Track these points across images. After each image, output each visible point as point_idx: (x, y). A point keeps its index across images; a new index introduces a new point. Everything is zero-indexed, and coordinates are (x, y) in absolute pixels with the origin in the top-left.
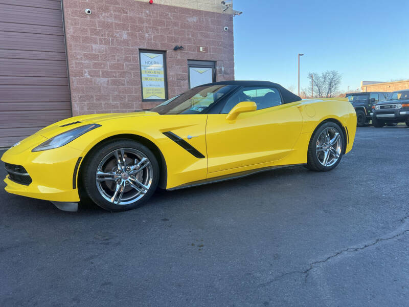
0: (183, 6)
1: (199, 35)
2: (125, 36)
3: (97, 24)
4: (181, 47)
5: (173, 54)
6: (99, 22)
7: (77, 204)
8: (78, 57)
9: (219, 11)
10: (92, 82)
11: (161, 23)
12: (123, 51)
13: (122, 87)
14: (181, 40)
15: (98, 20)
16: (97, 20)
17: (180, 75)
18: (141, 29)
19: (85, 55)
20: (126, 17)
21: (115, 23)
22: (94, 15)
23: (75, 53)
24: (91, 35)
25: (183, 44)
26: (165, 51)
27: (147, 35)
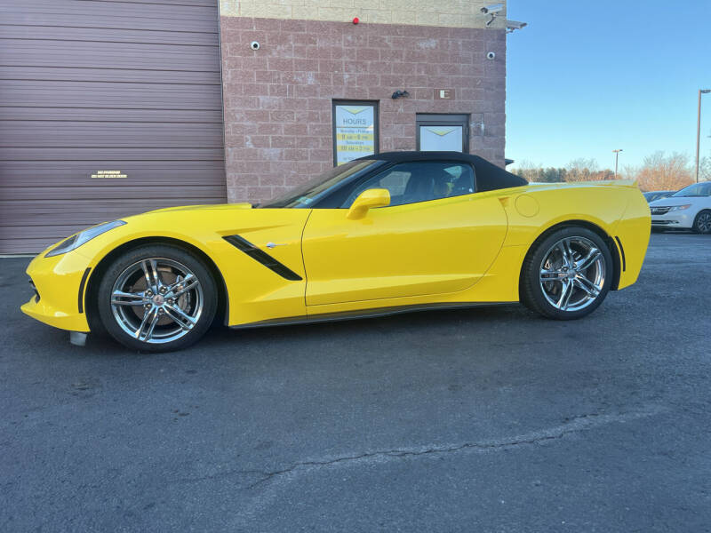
0: (413, 23)
1: (439, 70)
2: (311, 81)
3: (268, 63)
4: (405, 92)
5: (391, 106)
6: (271, 60)
7: (85, 336)
8: (238, 116)
9: (478, 26)
10: (256, 154)
11: (373, 55)
12: (307, 104)
13: (304, 162)
14: (406, 81)
15: (270, 57)
16: (267, 57)
17: (400, 140)
18: (337, 67)
19: (247, 113)
20: (314, 49)
21: (296, 60)
22: (263, 51)
23: (233, 110)
24: (258, 81)
25: (408, 87)
26: (378, 101)
27: (347, 76)
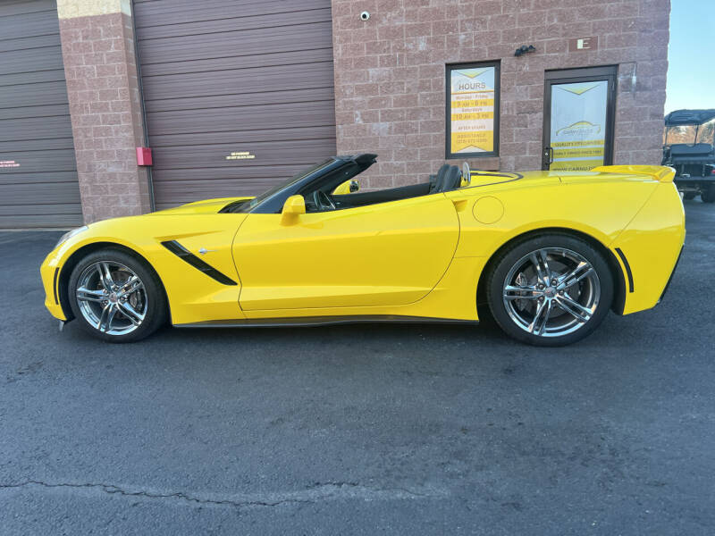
1: (577, 15)
2: (422, 46)
3: (378, 33)
4: (531, 47)
5: (514, 65)
6: (381, 29)
7: (63, 323)
8: (348, 92)
10: (365, 130)
11: (493, 8)
12: (418, 73)
14: (533, 34)
15: (380, 25)
16: (377, 27)
17: (524, 103)
18: (451, 28)
19: (357, 88)
20: (427, 10)
21: (407, 26)
22: (373, 20)
23: (344, 87)
24: (368, 53)
25: (536, 40)
26: (499, 61)
27: (463, 37)
